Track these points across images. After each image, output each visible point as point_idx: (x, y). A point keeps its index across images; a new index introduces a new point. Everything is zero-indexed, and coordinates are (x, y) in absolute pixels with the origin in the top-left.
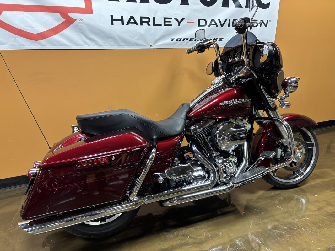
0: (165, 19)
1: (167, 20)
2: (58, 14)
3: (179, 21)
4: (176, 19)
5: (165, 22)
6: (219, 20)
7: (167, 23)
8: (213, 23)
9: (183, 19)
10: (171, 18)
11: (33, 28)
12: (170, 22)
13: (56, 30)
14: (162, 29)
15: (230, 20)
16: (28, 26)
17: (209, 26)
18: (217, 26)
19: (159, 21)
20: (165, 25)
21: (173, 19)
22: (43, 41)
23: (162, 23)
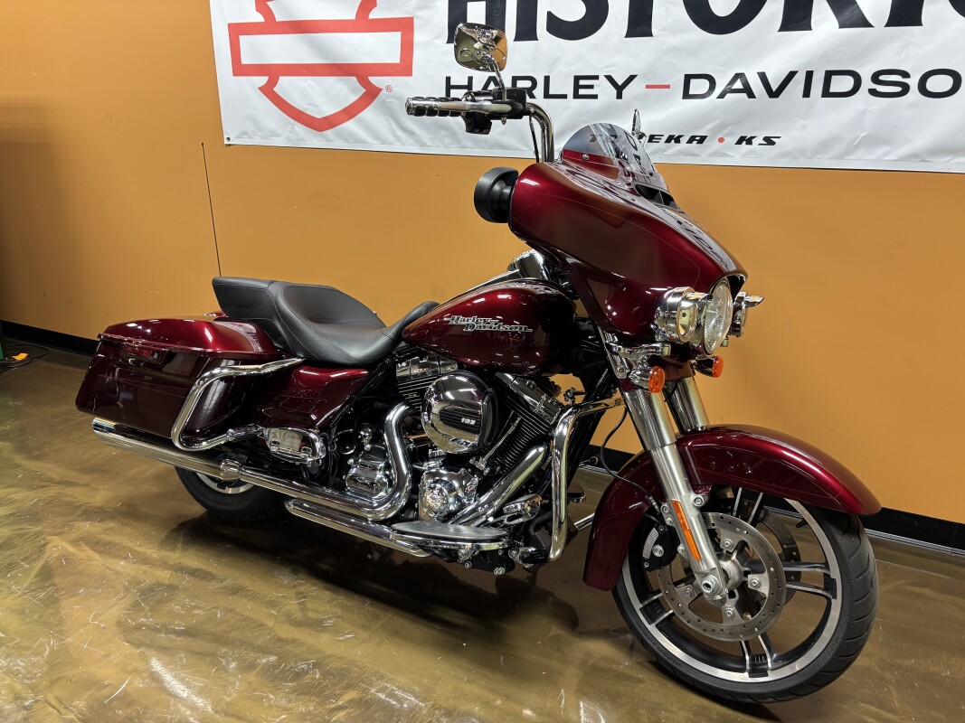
0: (577, 79)
1: (582, 82)
2: (354, 78)
3: (620, 83)
4: (609, 78)
5: (577, 87)
6: (763, 77)
7: (582, 92)
8: (738, 85)
9: (632, 78)
10: (596, 78)
11: (317, 106)
12: (591, 87)
13: (350, 112)
14: (569, 107)
15: (809, 75)
16: (310, 104)
17: (722, 96)
18: (751, 95)
19: (562, 85)
20: (576, 96)
21: (602, 78)
22: (329, 133)
23: (570, 91)
